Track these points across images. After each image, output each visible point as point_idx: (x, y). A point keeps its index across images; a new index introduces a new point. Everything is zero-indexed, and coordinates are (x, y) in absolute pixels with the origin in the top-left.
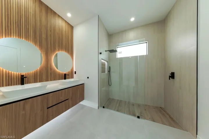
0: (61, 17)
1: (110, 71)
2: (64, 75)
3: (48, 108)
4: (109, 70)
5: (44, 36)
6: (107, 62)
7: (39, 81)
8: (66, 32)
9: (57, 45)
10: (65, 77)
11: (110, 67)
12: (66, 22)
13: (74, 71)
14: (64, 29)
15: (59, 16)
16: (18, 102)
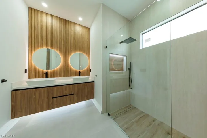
0: (77, 24)
1: (131, 69)
2: (79, 72)
3: (53, 98)
4: (129, 68)
5: (63, 43)
6: (126, 56)
7: (59, 76)
8: (82, 35)
9: (73, 47)
10: (80, 74)
11: (131, 63)
12: (82, 26)
13: (90, 68)
14: (80, 33)
15: (75, 23)
16: (31, 89)
